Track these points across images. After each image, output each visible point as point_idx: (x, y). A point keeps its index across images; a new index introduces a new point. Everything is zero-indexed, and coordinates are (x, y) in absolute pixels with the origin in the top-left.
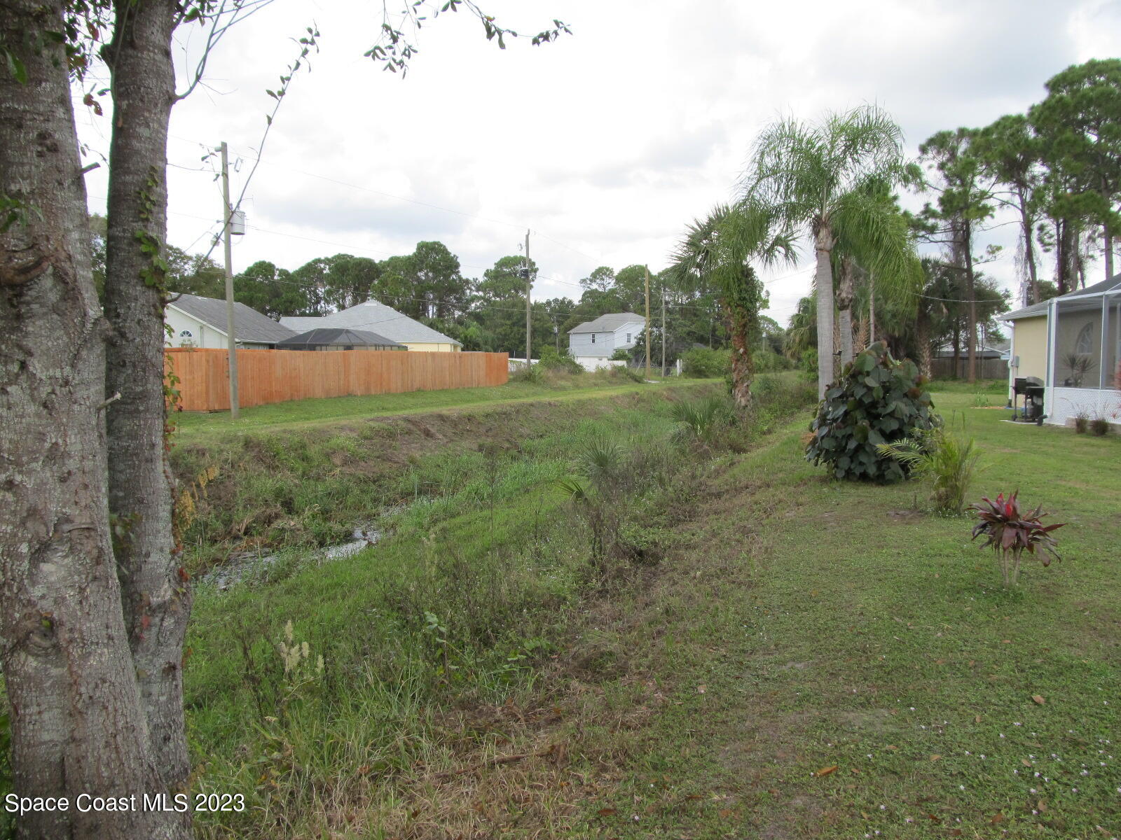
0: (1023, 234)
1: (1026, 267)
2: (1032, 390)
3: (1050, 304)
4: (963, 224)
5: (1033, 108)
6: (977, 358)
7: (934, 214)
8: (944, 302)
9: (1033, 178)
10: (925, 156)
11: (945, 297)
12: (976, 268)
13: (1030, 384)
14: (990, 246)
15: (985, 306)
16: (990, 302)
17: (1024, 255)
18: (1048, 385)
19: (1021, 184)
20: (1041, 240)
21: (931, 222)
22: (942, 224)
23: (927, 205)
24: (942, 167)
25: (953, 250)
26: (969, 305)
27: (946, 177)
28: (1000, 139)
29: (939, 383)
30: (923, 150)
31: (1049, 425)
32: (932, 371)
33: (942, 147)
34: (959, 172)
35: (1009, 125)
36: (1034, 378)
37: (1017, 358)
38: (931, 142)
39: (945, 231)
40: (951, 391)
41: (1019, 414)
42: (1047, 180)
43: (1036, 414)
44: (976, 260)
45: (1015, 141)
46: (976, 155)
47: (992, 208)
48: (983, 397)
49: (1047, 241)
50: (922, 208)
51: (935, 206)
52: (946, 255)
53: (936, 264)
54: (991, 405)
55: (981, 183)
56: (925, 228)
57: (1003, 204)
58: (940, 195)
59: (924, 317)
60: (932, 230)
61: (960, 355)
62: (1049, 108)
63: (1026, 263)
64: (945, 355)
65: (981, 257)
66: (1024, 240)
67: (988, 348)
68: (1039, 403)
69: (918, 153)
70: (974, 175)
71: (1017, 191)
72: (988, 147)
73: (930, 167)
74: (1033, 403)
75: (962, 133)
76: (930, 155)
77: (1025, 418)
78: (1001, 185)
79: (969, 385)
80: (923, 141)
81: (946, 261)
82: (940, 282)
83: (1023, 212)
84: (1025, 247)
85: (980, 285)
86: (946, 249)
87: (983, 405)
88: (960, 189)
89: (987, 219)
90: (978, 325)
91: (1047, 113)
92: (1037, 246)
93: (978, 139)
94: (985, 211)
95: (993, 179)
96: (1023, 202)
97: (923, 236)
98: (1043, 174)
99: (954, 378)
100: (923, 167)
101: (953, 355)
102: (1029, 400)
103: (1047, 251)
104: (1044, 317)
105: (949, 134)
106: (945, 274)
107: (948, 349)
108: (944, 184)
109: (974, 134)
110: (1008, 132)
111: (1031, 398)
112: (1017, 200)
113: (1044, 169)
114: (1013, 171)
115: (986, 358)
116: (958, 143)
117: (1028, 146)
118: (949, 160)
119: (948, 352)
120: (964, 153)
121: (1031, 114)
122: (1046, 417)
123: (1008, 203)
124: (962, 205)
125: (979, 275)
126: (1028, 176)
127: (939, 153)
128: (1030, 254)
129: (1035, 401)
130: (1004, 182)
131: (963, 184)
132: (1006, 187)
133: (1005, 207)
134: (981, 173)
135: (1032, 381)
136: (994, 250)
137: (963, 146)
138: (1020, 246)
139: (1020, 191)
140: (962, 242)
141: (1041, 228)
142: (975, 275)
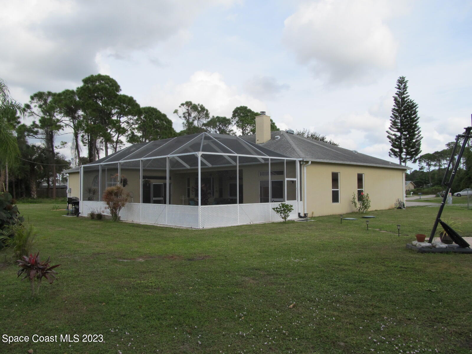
0: (74, 138)
1: (76, 152)
2: (75, 202)
3: (81, 167)
4: (50, 131)
5: (78, 88)
6: (57, 188)
7: (37, 126)
8: (42, 165)
9: (79, 116)
10: (33, 101)
11: (42, 163)
12: (56, 151)
13: (74, 200)
14: (62, 142)
15: (60, 167)
16: (62, 165)
17: (75, 147)
18: (80, 200)
19: (74, 118)
20: (83, 141)
21: (36, 129)
22: (40, 131)
23: (34, 122)
24: (40, 106)
25: (47, 142)
26: (53, 166)
27: (42, 111)
28: (65, 98)
29: (40, 200)
30: (32, 98)
31: (81, 216)
32: (37, 194)
33: (40, 98)
34: (48, 110)
35: (68, 93)
36: (76, 198)
37: (70, 189)
38: (36, 95)
39: (42, 134)
40: (45, 203)
41: (70, 212)
42: (84, 117)
43: (77, 212)
44: (56, 147)
45: (70, 100)
46: (55, 104)
47: (63, 126)
48: (57, 205)
49: (85, 141)
50: (32, 123)
51: (38, 123)
52: (44, 144)
53: (39, 148)
54: (60, 209)
55: (58, 116)
56: (33, 132)
57: (66, 125)
58: (40, 118)
59: (33, 170)
60: (36, 133)
61: (50, 187)
62: (83, 89)
63: (76, 150)
64: (44, 187)
65: (59, 146)
66: (75, 141)
67: (62, 184)
68: (78, 208)
69: (30, 100)
70: (54, 112)
71: (72, 120)
72: (60, 101)
73: (35, 106)
74: (75, 208)
75: (50, 94)
76: (35, 101)
77: (72, 214)
78: (65, 117)
79: (53, 200)
80: (32, 95)
81: (43, 146)
82: (40, 156)
83: (74, 129)
84: (75, 144)
85: (58, 158)
86: (44, 142)
87: (57, 209)
88: (48, 117)
89: (61, 130)
90: (58, 174)
91: (83, 91)
92: (81, 143)
93: (56, 97)
94: (60, 127)
95: (62, 115)
96: (74, 125)
97: (32, 135)
98: (82, 115)
99: (48, 197)
100: (32, 106)
101: (47, 187)
102: (74, 206)
103: (85, 145)
104: (78, 173)
105: (44, 93)
106: (42, 152)
107: (45, 184)
108: (42, 114)
109: (54, 95)
110: (68, 96)
111: (74, 205)
112: (72, 124)
113: (83, 113)
114: (70, 112)
115: (61, 188)
116: (48, 98)
117: (76, 103)
118: (44, 104)
119: (45, 186)
120: (50, 102)
121: (77, 91)
122: (80, 213)
123: (68, 125)
124: (49, 124)
125: (58, 153)
126: (76, 115)
127: (39, 100)
128: (77, 147)
129: (76, 207)
130: (67, 117)
131: (50, 115)
132: (67, 119)
133: (67, 126)
134: (57, 112)
135: (74, 198)
136: (64, 144)
137: (50, 99)
138: (73, 143)
139: (73, 120)
140: (50, 139)
141: (83, 136)
142: (56, 153)
